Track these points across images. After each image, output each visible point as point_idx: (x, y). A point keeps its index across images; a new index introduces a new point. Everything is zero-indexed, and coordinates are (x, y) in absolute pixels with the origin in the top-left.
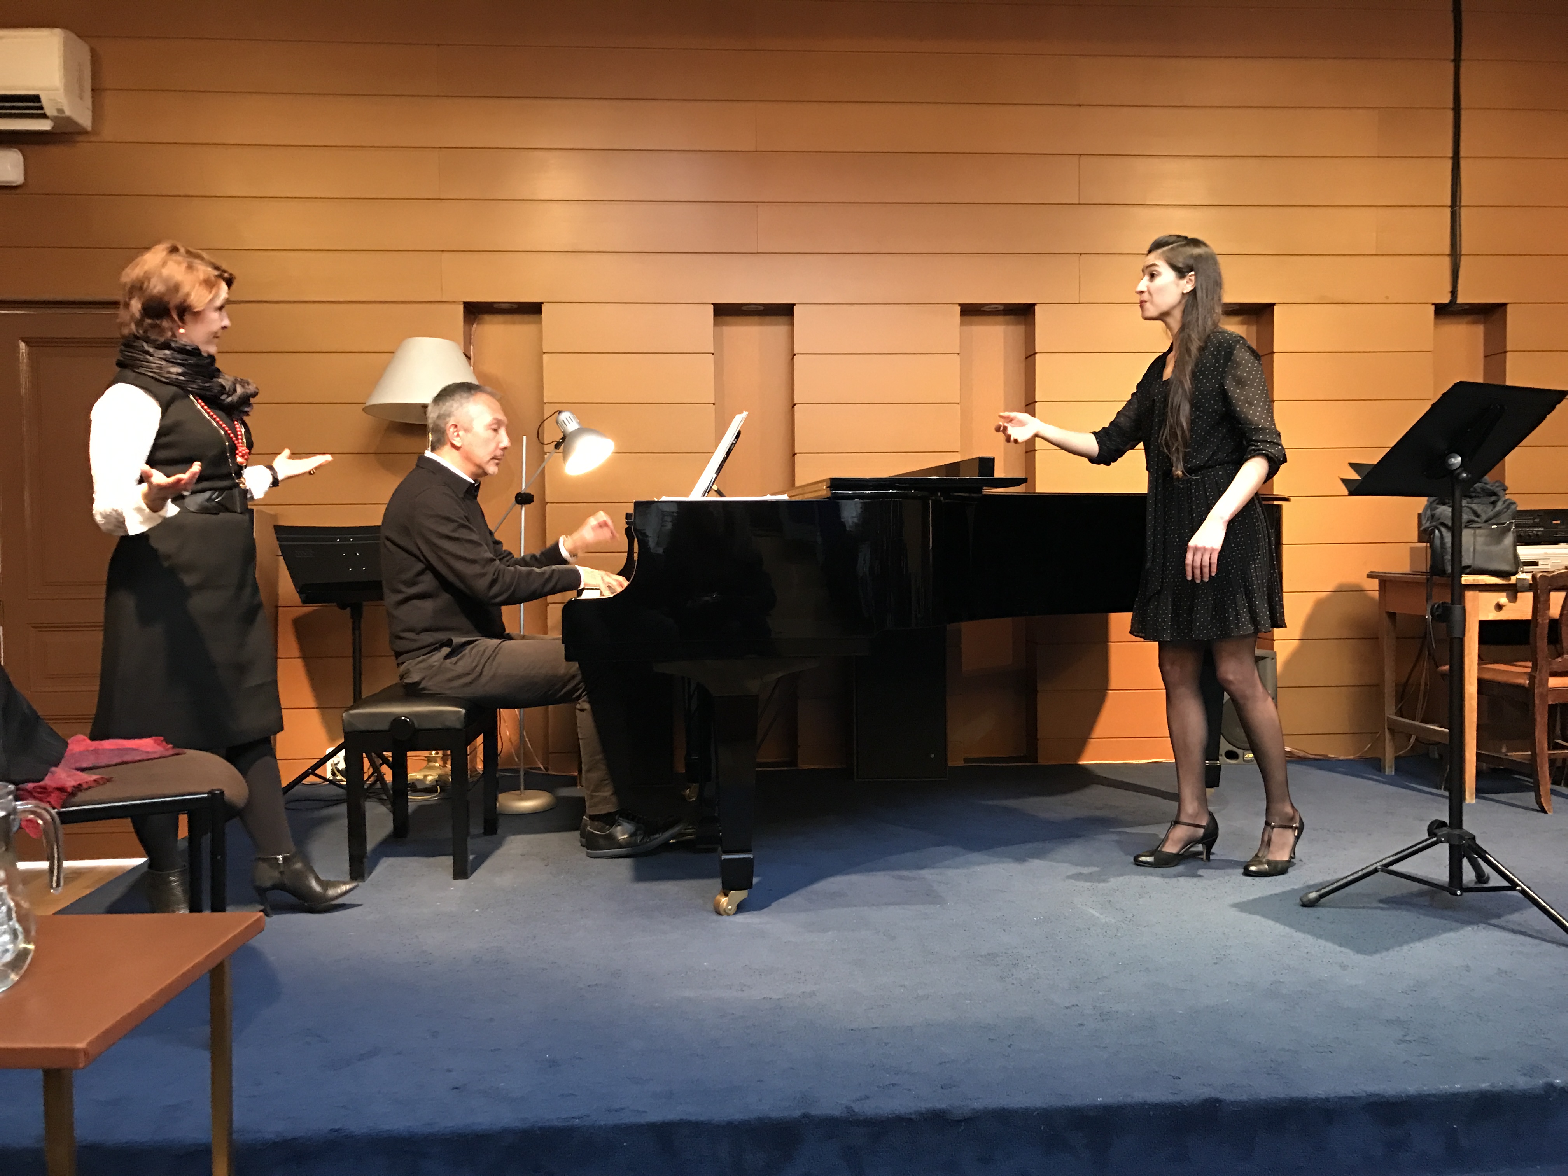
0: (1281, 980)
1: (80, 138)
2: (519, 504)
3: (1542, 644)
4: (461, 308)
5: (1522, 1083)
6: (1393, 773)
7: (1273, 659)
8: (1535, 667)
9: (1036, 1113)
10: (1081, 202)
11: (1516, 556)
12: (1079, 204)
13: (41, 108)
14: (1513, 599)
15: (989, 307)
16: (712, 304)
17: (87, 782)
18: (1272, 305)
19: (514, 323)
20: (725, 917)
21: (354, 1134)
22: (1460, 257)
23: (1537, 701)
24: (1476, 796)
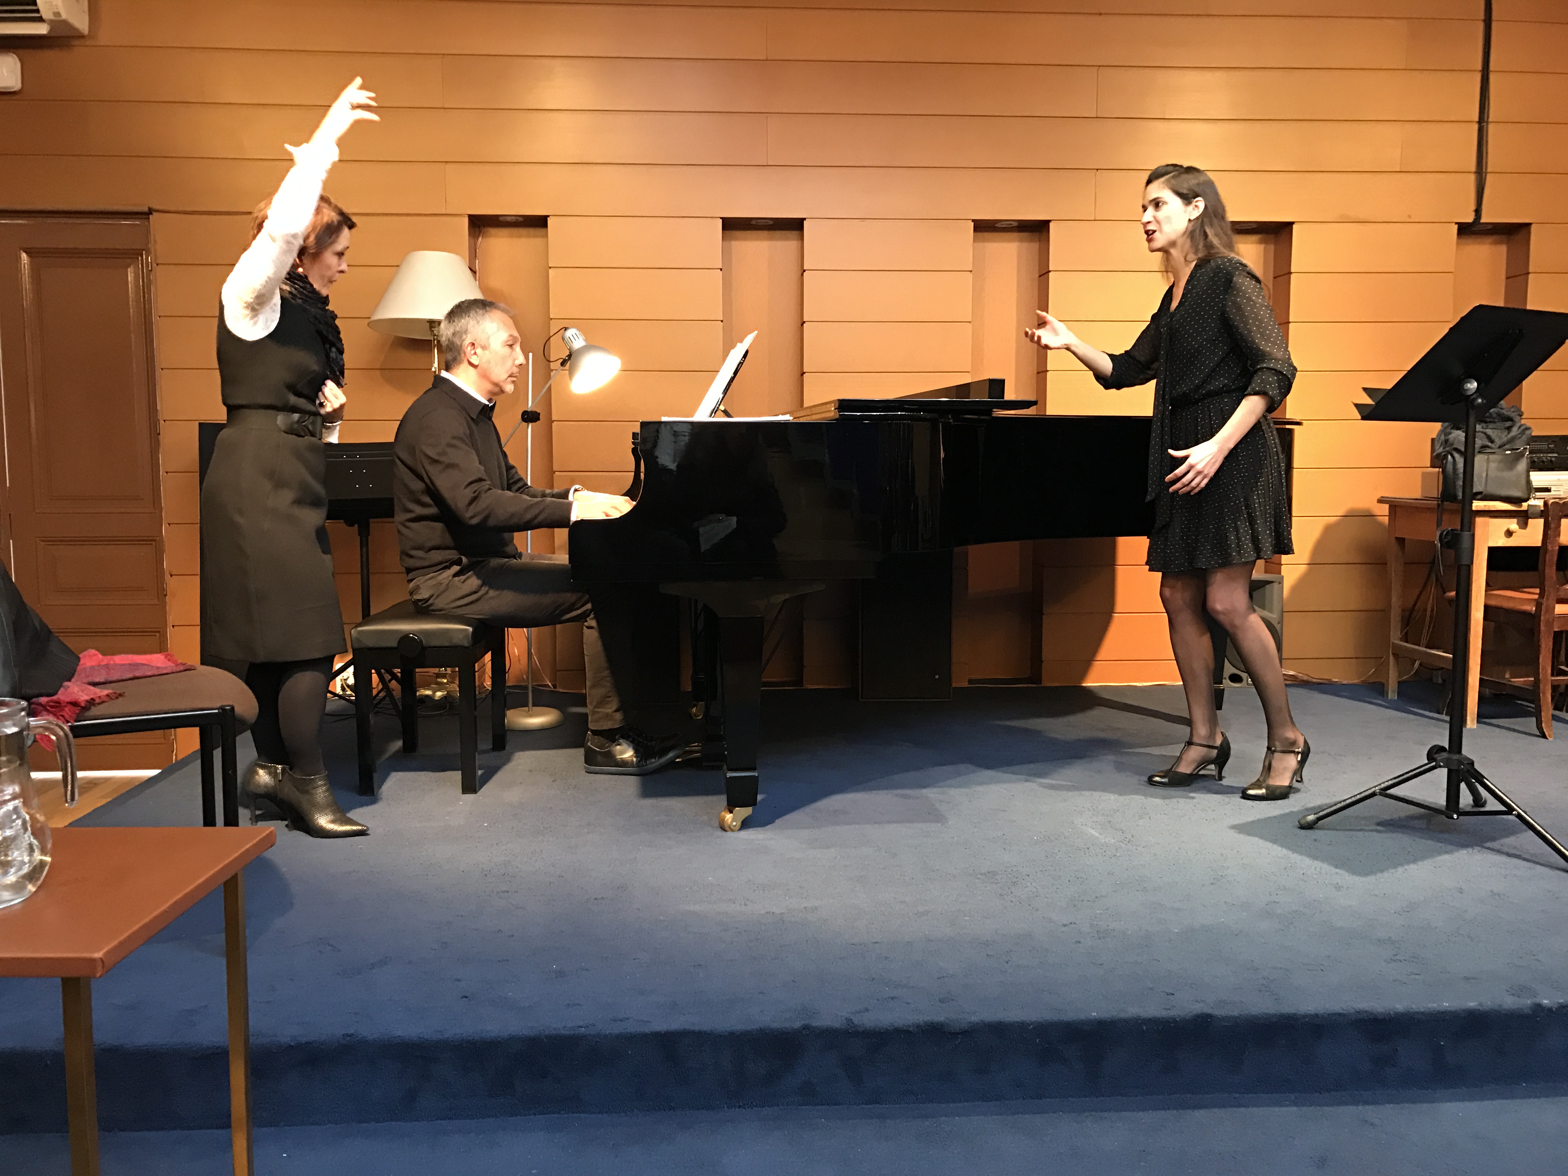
0: (1276, 901)
1: (76, 42)
2: (525, 422)
3: (1551, 571)
4: (466, 220)
5: (1509, 1002)
6: (1396, 698)
7: (1280, 583)
8: (1542, 595)
9: (1032, 1027)
10: (1098, 116)
11: (1529, 482)
12: (1096, 117)
13: (38, 11)
14: (1524, 525)
15: (1003, 223)
16: (721, 218)
17: (100, 697)
18: (1291, 224)
19: (520, 236)
20: (730, 834)
21: (367, 1039)
22: (1486, 176)
23: (1542, 628)
24: (1478, 722)
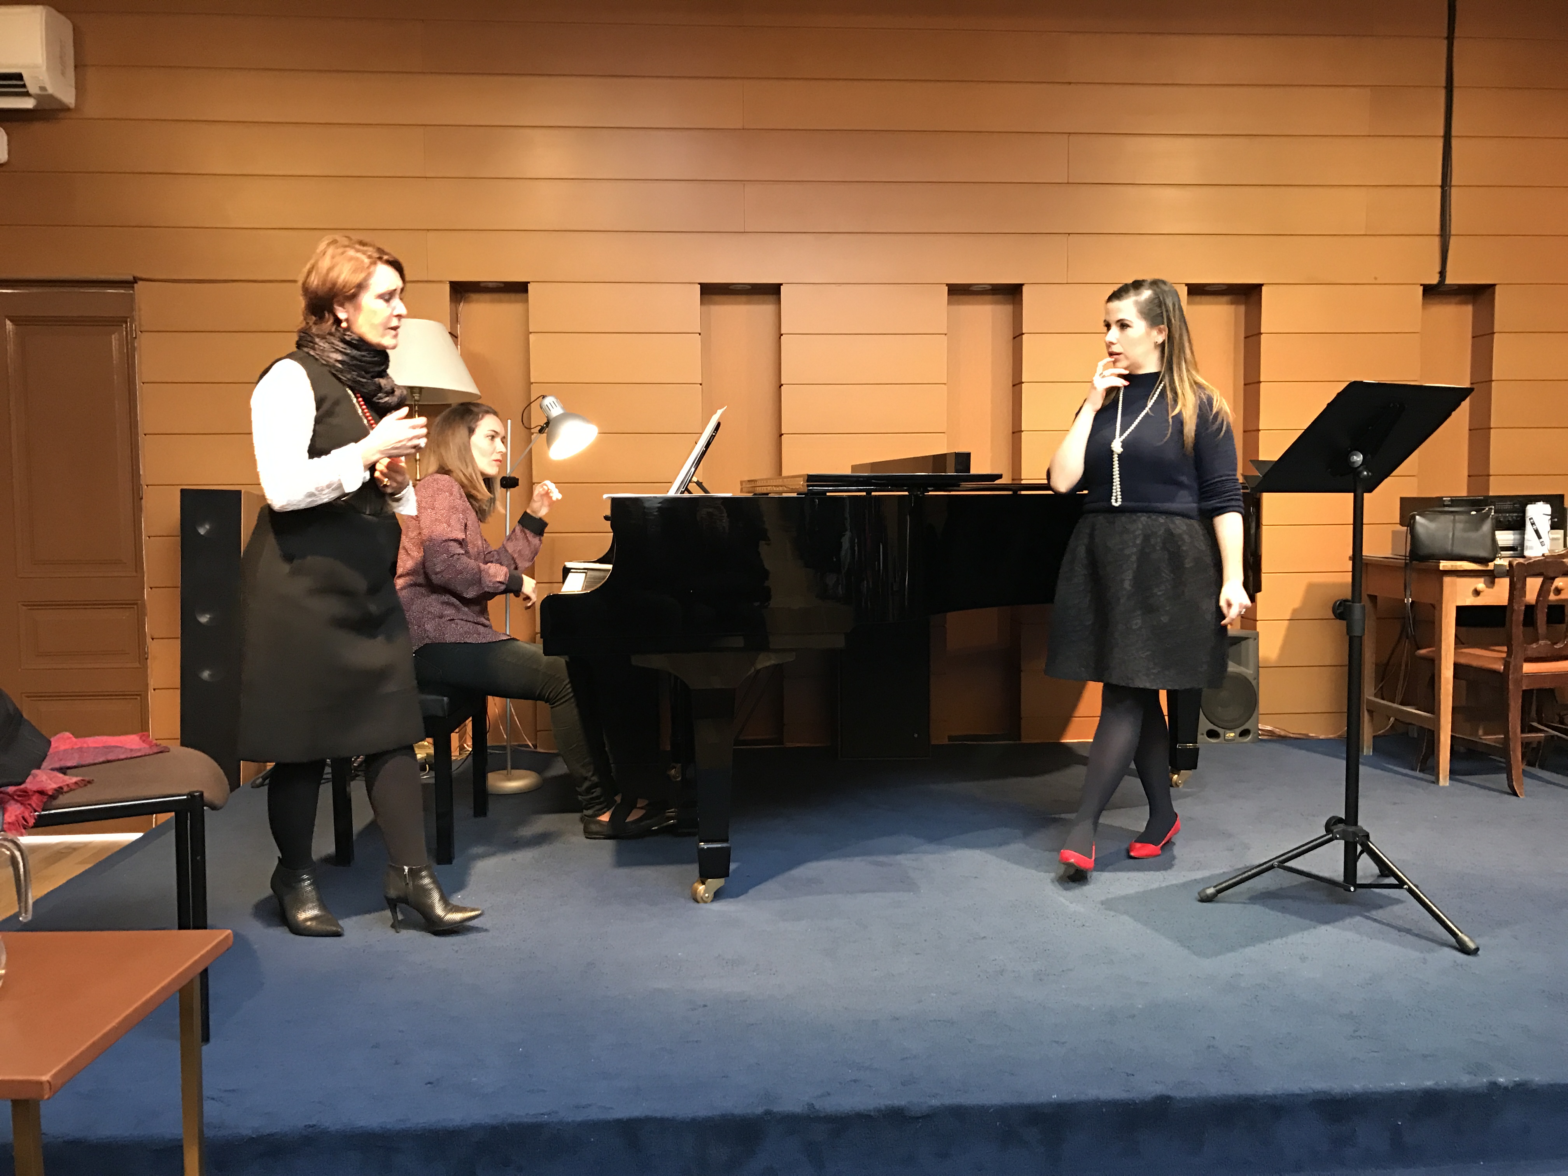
0: (1241, 973)
1: (61, 115)
2: (504, 488)
3: (1518, 630)
4: (447, 287)
5: (1465, 1081)
6: (1371, 754)
7: (1255, 639)
8: (1509, 653)
9: (992, 1110)
10: (1070, 181)
11: (1494, 540)
12: (1068, 183)
13: (24, 86)
14: (1491, 583)
15: (976, 286)
16: (699, 284)
17: (68, 785)
18: (1260, 286)
19: (501, 301)
20: (702, 905)
21: (329, 1130)
22: (1449, 238)
23: (1511, 687)
24: (1450, 779)
